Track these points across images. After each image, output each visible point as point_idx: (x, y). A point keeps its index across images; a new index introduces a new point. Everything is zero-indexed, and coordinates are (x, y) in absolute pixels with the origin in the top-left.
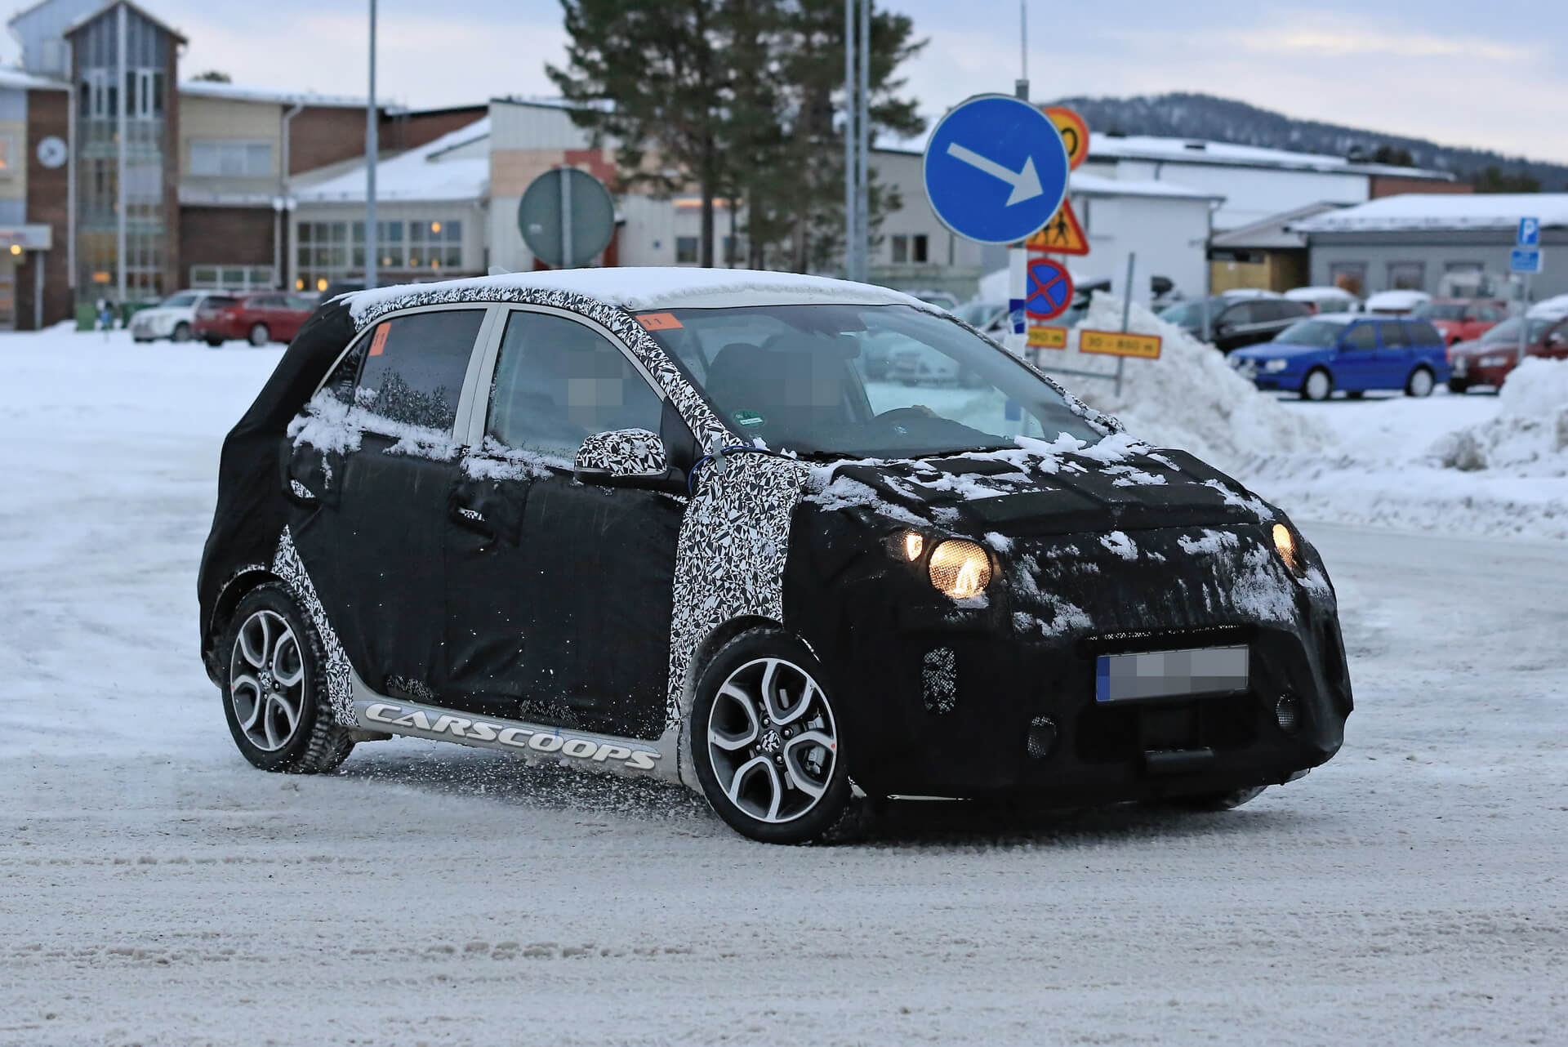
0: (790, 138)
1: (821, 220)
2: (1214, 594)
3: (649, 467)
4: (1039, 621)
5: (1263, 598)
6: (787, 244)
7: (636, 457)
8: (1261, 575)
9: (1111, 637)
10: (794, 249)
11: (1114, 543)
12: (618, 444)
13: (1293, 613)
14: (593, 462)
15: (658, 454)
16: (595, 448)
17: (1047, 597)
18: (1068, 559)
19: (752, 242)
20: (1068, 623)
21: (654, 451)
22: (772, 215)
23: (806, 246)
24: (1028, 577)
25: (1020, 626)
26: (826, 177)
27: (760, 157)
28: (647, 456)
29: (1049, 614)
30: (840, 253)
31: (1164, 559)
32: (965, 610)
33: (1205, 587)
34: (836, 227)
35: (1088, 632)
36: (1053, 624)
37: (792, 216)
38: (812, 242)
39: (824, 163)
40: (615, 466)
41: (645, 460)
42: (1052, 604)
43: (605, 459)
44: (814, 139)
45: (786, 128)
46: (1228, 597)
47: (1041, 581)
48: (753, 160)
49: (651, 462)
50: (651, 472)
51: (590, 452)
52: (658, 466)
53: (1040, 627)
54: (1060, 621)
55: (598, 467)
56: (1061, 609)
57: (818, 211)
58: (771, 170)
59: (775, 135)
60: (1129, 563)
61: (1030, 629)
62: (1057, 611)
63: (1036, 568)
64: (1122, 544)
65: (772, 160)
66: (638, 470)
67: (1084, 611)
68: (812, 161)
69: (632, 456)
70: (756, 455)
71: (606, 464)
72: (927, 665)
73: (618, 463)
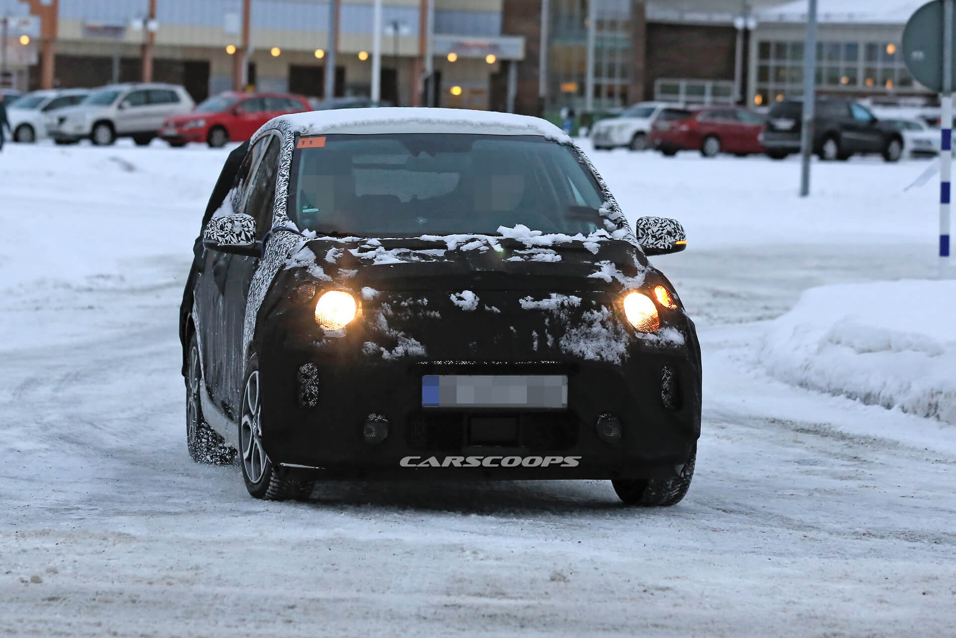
2: (543, 340)
3: (242, 240)
4: (382, 349)
5: (593, 345)
7: (234, 233)
8: (597, 328)
9: (440, 363)
11: (461, 299)
12: (225, 223)
13: (622, 356)
14: (209, 235)
15: (248, 231)
17: (394, 333)
18: (416, 308)
20: (406, 352)
21: (246, 229)
24: (382, 318)
25: (367, 351)
28: (241, 233)
29: (391, 344)
31: (499, 311)
32: (327, 338)
33: (535, 333)
35: (420, 358)
36: (393, 351)
40: (220, 239)
41: (239, 235)
42: (397, 338)
43: (215, 234)
46: (556, 342)
47: (392, 322)
49: (243, 236)
50: (243, 243)
52: (248, 239)
53: (382, 353)
54: (400, 350)
55: (210, 238)
56: (404, 341)
60: (469, 313)
61: (374, 354)
62: (400, 343)
63: (390, 312)
64: (468, 299)
66: (234, 241)
67: (422, 344)
69: (232, 232)
70: (286, 232)
71: (215, 237)
72: (302, 374)
73: (223, 236)
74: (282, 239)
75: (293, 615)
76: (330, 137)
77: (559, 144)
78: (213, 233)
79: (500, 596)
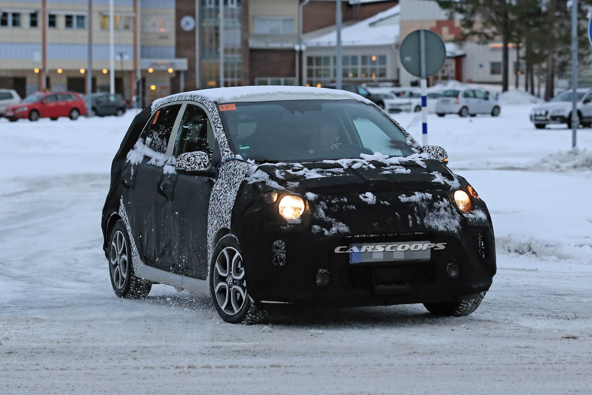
0: (546, 14)
1: (561, 54)
2: (414, 220)
3: (202, 167)
4: (324, 229)
5: (442, 221)
6: (544, 65)
7: (197, 163)
8: (442, 212)
9: (358, 236)
10: (548, 67)
11: (365, 197)
12: (190, 157)
13: (458, 228)
14: (180, 165)
15: (205, 162)
16: (181, 159)
17: (329, 219)
18: (341, 204)
19: (528, 64)
20: (338, 230)
21: (204, 160)
22: (537, 51)
23: (554, 66)
24: (321, 211)
25: (315, 231)
26: (563, 32)
27: (531, 23)
28: (201, 163)
29: (329, 226)
30: (570, 70)
31: (389, 204)
32: (290, 224)
33: (409, 216)
34: (568, 56)
35: (347, 234)
36: (330, 230)
37: (546, 52)
38: (557, 64)
39: (562, 26)
40: (188, 167)
41: (200, 164)
42: (331, 222)
43: (184, 164)
44: (557, 14)
45: (544, 9)
46: (422, 221)
47: (327, 213)
48: (527, 23)
49: (202, 165)
50: (202, 169)
51: (179, 161)
52: (205, 167)
53: (324, 231)
54: (334, 229)
55: (181, 167)
56: (336, 224)
57: (559, 49)
58: (536, 29)
59: (539, 12)
60: (371, 205)
61: (319, 233)
62: (333, 225)
63: (326, 207)
64: (370, 197)
65: (536, 24)
66: (197, 168)
67: (346, 225)
68: (556, 25)
69: (195, 163)
70: (237, 161)
71: (184, 166)
72: (274, 246)
73: (189, 165)
74: (236, 166)
75: (137, 355)
76: (238, 104)
77: (366, 104)
78: (182, 164)
79: (239, 341)
